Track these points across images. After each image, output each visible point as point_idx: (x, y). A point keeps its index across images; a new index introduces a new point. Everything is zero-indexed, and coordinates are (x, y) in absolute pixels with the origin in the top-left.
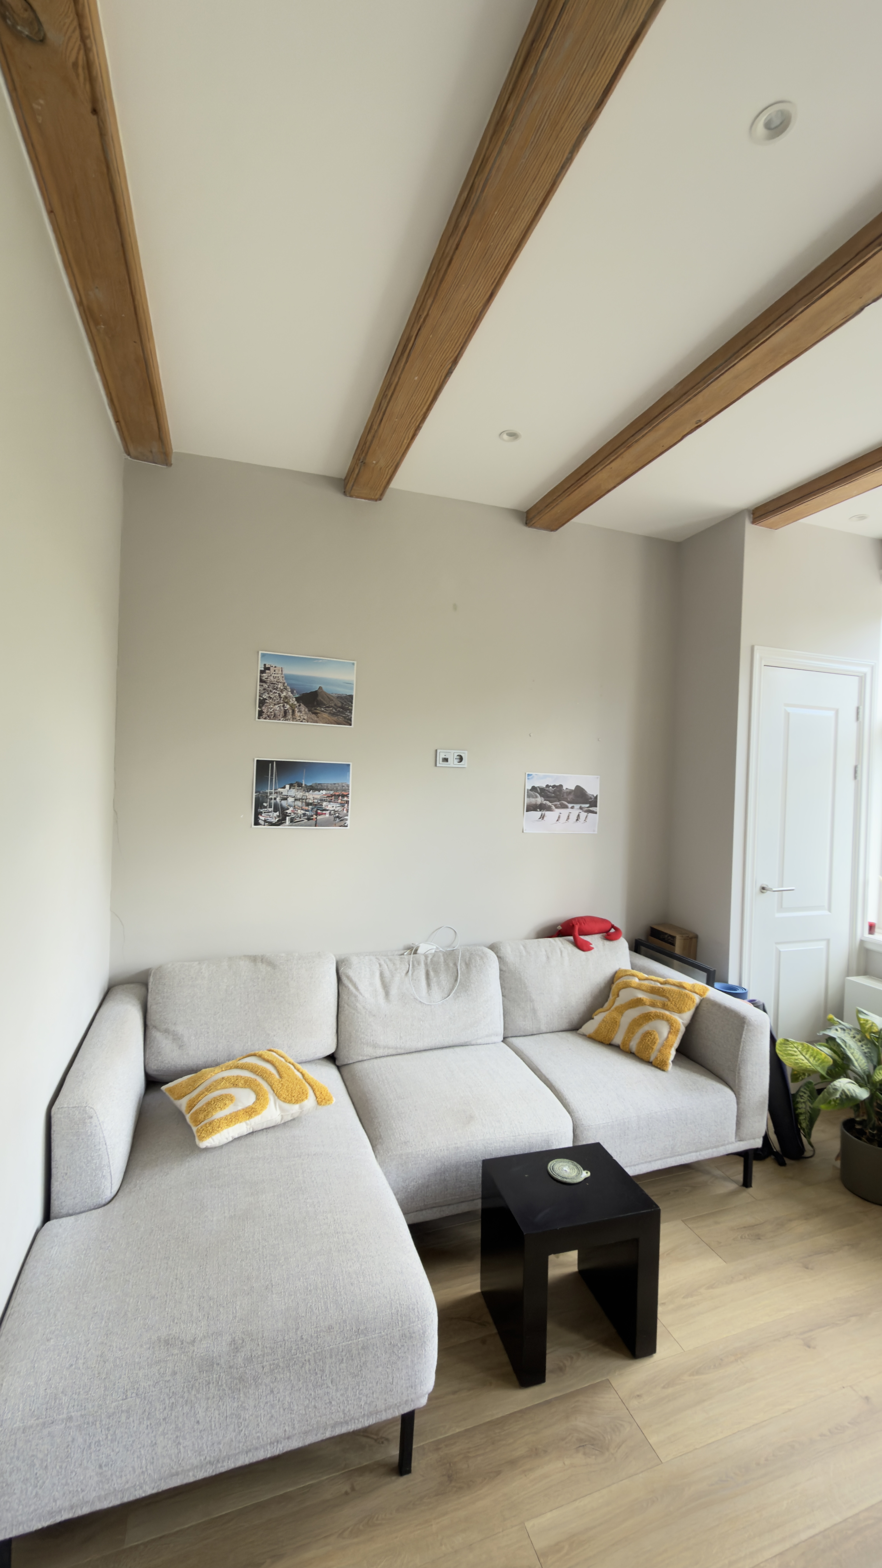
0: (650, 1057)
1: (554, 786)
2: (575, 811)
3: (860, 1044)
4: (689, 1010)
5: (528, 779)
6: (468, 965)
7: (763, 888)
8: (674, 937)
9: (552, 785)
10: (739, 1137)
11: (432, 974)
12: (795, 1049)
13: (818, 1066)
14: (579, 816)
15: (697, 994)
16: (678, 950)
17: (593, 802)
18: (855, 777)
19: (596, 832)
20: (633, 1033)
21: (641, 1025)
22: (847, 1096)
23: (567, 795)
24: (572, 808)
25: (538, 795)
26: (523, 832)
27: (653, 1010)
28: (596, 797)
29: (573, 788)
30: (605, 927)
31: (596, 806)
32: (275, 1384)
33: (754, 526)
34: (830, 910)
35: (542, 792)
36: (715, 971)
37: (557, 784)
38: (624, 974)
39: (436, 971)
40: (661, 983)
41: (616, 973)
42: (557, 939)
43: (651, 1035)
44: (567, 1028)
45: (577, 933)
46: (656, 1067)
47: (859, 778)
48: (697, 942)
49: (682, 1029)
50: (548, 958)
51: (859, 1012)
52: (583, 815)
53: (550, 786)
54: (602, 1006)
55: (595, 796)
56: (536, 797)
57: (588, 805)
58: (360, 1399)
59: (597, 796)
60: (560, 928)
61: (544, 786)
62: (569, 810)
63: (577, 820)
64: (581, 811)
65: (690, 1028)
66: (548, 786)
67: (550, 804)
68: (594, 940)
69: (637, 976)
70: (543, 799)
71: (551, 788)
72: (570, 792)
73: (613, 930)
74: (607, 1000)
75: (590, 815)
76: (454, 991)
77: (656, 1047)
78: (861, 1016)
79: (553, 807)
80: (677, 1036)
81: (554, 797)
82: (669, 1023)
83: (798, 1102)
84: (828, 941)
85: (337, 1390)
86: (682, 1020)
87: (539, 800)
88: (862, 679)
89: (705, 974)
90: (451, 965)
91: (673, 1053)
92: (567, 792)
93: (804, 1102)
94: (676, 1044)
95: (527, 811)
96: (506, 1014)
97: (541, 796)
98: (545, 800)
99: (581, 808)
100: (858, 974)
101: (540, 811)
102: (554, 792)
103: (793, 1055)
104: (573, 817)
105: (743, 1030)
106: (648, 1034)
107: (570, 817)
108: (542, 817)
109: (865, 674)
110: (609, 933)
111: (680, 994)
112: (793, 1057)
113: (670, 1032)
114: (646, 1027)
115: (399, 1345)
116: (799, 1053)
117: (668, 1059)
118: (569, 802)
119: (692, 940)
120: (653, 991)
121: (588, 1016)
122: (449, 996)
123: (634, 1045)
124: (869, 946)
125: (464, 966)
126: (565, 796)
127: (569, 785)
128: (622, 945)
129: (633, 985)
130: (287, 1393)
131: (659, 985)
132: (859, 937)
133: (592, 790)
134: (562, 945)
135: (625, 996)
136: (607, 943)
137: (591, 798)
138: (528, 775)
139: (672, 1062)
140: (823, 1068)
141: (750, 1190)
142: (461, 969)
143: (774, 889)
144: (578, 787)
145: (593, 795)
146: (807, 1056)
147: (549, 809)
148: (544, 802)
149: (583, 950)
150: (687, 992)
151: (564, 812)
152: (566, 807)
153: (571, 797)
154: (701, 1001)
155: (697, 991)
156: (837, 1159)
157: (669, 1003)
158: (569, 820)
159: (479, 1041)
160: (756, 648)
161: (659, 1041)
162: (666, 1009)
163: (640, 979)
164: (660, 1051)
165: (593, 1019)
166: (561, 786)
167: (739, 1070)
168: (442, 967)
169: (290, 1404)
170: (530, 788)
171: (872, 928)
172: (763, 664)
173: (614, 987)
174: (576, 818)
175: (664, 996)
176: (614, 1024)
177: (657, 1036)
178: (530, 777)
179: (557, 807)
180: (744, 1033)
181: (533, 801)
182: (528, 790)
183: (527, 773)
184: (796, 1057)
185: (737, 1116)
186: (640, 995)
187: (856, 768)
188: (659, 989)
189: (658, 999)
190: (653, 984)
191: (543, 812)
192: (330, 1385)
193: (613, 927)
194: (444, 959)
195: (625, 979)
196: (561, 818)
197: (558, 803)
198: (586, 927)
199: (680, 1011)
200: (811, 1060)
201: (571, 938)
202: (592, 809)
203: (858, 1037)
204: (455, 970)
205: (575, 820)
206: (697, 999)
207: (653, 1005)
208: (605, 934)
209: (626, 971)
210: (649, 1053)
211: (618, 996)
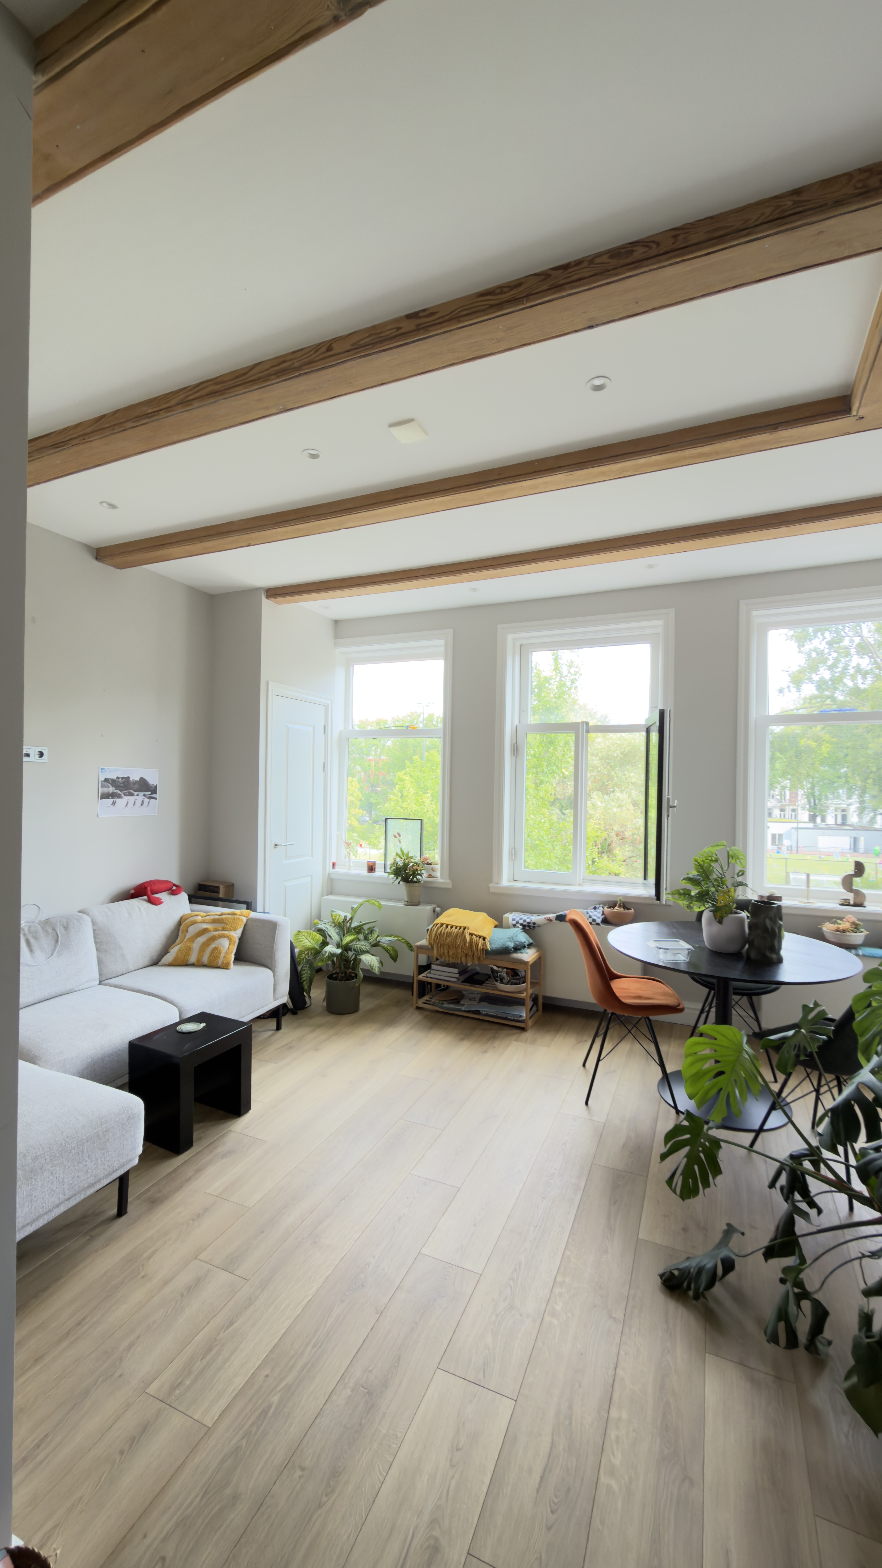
0: (218, 963)
1: (123, 778)
2: (139, 797)
3: (334, 928)
4: (241, 927)
5: (102, 772)
6: (66, 928)
7: (276, 845)
8: (218, 887)
9: (121, 777)
10: (275, 999)
11: (32, 941)
12: (303, 937)
13: (315, 944)
14: (143, 801)
15: (244, 916)
16: (221, 895)
17: (154, 790)
18: (324, 770)
19: (156, 814)
20: (204, 951)
21: (209, 944)
22: (331, 954)
23: (133, 785)
24: (138, 795)
25: (110, 785)
26: (98, 816)
27: (216, 933)
28: (156, 787)
29: (138, 779)
30: (168, 886)
31: (156, 793)
32: (54, 1168)
33: (267, 600)
34: (312, 856)
35: (113, 782)
36: (251, 902)
37: (126, 776)
38: (189, 916)
39: (36, 938)
40: (219, 915)
41: (182, 917)
42: (133, 900)
43: (218, 949)
44: (150, 964)
45: (149, 893)
46: (223, 968)
47: (326, 770)
48: (233, 889)
49: (237, 941)
50: (129, 914)
51: (333, 911)
52: (146, 800)
53: (120, 778)
54: (175, 942)
55: (155, 785)
56: (109, 787)
57: (150, 793)
58: (105, 1164)
59: (156, 785)
60: (132, 892)
61: (115, 778)
62: (135, 797)
63: (142, 805)
64: (144, 798)
65: (241, 939)
66: (118, 778)
67: (120, 792)
68: (163, 896)
69: (200, 916)
70: (114, 788)
71: (120, 779)
72: (136, 782)
73: (174, 888)
74: (177, 938)
75: (152, 800)
76: (57, 950)
77: (222, 955)
78: (333, 913)
79: (123, 795)
80: (234, 945)
81: (123, 787)
82: (229, 939)
83: (302, 975)
84: (312, 876)
85: (91, 1162)
86: (236, 935)
87: (111, 789)
88: (327, 707)
89: (245, 906)
90: (50, 930)
91: (233, 957)
92: (133, 783)
93: (306, 973)
94: (234, 951)
95: (101, 799)
96: (100, 962)
97: (112, 786)
98: (116, 789)
99: (144, 795)
100: (328, 895)
101: (112, 798)
102: (123, 783)
103: (301, 941)
104: (139, 803)
105: (276, 930)
106: (215, 949)
107: (136, 803)
108: (114, 803)
109: (328, 705)
110: (173, 890)
111: (234, 919)
112: (302, 943)
113: (230, 944)
114: (213, 945)
115: (127, 1123)
116: (305, 939)
117: (231, 961)
118: (135, 791)
119: (230, 887)
120: (214, 921)
121: (165, 951)
122: (52, 955)
123: (205, 959)
124: (333, 876)
125: (63, 930)
126: (132, 786)
127: (134, 777)
128: (184, 897)
129: (198, 921)
130: (61, 1171)
131: (218, 917)
132: (328, 871)
133: (152, 781)
134: (139, 904)
135: (192, 930)
136: (173, 897)
137: (152, 787)
138: (102, 769)
139: (233, 962)
140: (317, 945)
141: (281, 1031)
142: (60, 932)
143: (283, 845)
144: (142, 779)
145: (153, 785)
146: (309, 940)
147: (119, 796)
148: (115, 791)
149: (156, 905)
150: (238, 916)
151: (131, 799)
152: (133, 795)
153: (136, 786)
154: (247, 921)
155: (245, 915)
156: (324, 1001)
157: (227, 926)
158: (136, 805)
159: (81, 987)
160: (270, 682)
161: (223, 952)
162: (225, 931)
163: (202, 917)
164: (224, 957)
165: (169, 952)
166: (128, 778)
167: (274, 955)
168: (41, 934)
169: (63, 1178)
170: (103, 780)
171: (334, 864)
172: (274, 694)
173: (182, 927)
174: (141, 804)
175: (222, 923)
176: (189, 950)
177: (222, 949)
178: (103, 770)
179: (125, 795)
180: (277, 932)
181: (106, 790)
182: (101, 781)
183: (101, 767)
184: (303, 942)
185: (274, 985)
186: (205, 926)
187: (324, 764)
188: (218, 919)
189: (219, 926)
190: (213, 917)
191: (115, 800)
192: (87, 1159)
193: (174, 885)
194: (42, 927)
195: (191, 919)
196: (129, 804)
197: (126, 792)
198: (155, 888)
199: (235, 930)
200: (312, 941)
201: (146, 897)
202: (153, 796)
203: (333, 925)
204: (55, 934)
205: (140, 805)
206: (245, 920)
207: (216, 930)
208: (170, 891)
209: (190, 914)
210: (217, 961)
211: (187, 931)
